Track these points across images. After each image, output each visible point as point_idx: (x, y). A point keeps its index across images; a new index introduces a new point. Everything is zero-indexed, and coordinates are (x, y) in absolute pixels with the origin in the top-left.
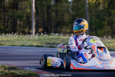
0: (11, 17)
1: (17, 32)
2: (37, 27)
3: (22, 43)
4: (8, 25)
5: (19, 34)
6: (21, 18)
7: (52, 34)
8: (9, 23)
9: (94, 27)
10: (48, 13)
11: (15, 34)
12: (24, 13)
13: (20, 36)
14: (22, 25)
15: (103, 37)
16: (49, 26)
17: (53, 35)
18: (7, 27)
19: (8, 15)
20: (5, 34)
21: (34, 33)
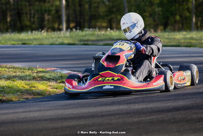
0: (37, 11)
1: (45, 29)
2: (68, 22)
3: (51, 41)
4: (34, 21)
5: (47, 31)
6: (49, 12)
7: (85, 29)
8: (36, 19)
10: (80, 5)
11: (43, 31)
12: (52, 6)
13: (49, 33)
14: (50, 20)
16: (82, 20)
17: (87, 31)
18: (34, 23)
19: (34, 9)
20: (32, 32)
21: (64, 29)
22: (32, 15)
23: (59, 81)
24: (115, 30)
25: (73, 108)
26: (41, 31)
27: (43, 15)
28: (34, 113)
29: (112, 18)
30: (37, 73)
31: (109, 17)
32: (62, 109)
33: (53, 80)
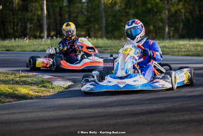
0: (20, 20)
1: (28, 37)
2: (49, 30)
3: (33, 48)
4: (17, 29)
5: (29, 39)
6: (31, 20)
8: (18, 27)
9: (110, 29)
10: (61, 15)
11: (26, 38)
12: (34, 15)
13: (31, 41)
14: (32, 28)
15: (120, 39)
18: (17, 31)
19: (17, 18)
20: (15, 39)
21: (46, 37)
22: (16, 23)
23: (40, 85)
24: (93, 38)
25: (54, 110)
26: (24, 38)
27: (26, 23)
28: (17, 115)
29: (90, 27)
30: (19, 77)
31: (88, 26)
32: (43, 111)
33: (35, 84)
